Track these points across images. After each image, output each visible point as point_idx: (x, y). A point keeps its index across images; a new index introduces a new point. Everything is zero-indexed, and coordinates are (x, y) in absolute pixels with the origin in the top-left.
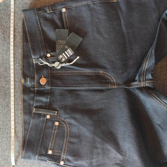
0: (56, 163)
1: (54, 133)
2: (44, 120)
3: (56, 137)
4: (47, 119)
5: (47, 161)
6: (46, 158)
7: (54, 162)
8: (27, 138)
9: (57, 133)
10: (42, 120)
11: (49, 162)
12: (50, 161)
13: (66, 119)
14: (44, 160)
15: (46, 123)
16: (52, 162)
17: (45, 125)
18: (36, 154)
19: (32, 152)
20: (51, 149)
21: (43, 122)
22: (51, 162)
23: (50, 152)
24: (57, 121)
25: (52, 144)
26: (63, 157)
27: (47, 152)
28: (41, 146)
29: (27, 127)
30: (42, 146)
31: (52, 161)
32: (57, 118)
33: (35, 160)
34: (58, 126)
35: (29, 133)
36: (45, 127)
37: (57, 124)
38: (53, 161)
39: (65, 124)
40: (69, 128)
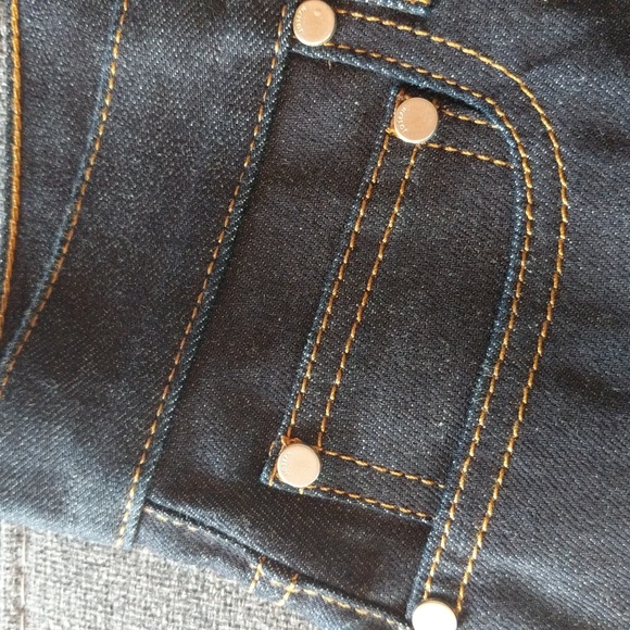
0: (362, 611)
1: (367, 243)
2: (263, 66)
3: (391, 287)
4: (295, 59)
5: (244, 566)
6: (237, 535)
7: (329, 598)
8: (52, 266)
9: (400, 246)
10: (239, 63)
11: (275, 581)
12: (286, 572)
13: (544, 61)
14: (215, 551)
15: (278, 107)
16: (311, 591)
17: (272, 130)
18: (118, 462)
19: (79, 437)
20: (306, 436)
21: (242, 86)
22: (292, 588)
23: (297, 468)
24: (427, 94)
25: (327, 365)
26: (449, 556)
27: (264, 458)
28: (194, 373)
29: (61, 140)
30: (208, 385)
31: (304, 579)
32: (424, 47)
33: (113, 526)
34: (431, 155)
35: (73, 209)
36: (262, 161)
37: (414, 123)
38: (320, 584)
39: (531, 132)
40: (576, 188)
